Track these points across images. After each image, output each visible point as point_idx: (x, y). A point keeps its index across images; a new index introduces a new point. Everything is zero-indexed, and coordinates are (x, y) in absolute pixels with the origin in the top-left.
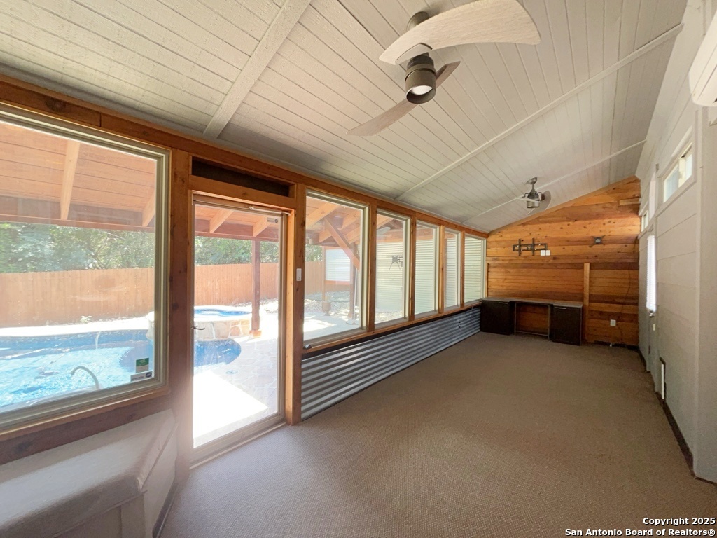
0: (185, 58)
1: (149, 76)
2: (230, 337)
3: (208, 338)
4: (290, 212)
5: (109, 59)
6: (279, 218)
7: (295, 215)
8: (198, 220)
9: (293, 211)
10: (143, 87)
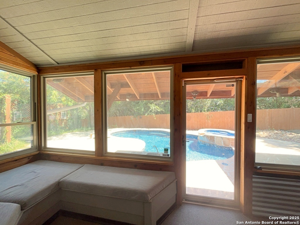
0: (165, 22)
1: (158, 38)
2: (230, 146)
3: (220, 144)
4: (242, 78)
5: (147, 39)
6: (235, 83)
7: (246, 79)
8: (187, 92)
9: (245, 77)
10: (159, 44)
